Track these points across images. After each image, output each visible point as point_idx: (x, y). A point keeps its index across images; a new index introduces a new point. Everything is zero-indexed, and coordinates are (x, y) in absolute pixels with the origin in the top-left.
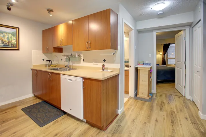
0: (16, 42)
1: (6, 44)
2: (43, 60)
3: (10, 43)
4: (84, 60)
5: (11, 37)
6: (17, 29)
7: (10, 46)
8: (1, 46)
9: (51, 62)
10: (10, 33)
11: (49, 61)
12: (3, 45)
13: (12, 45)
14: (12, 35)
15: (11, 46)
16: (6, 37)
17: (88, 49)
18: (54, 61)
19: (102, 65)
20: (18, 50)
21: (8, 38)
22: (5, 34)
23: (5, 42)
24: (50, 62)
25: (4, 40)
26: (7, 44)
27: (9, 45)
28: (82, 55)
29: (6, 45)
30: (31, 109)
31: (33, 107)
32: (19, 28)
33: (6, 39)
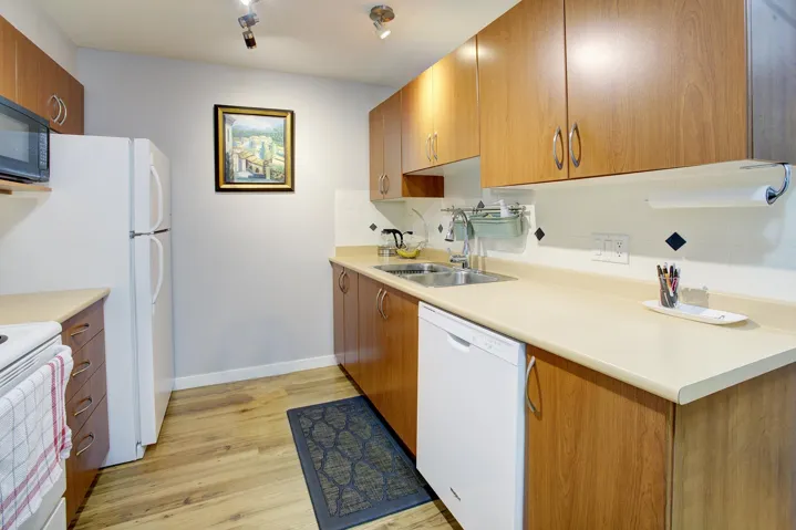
0: (283, 164)
1: (257, 170)
2: (373, 227)
3: (268, 169)
5: (270, 147)
6: (289, 116)
7: (268, 177)
8: (245, 179)
9: (401, 235)
10: (266, 135)
11: (395, 232)
12: (250, 177)
13: (272, 172)
14: (273, 139)
15: (271, 178)
16: (259, 147)
17: (563, 173)
18: (411, 233)
20: (291, 190)
21: (262, 153)
22: (256, 139)
23: (254, 169)
24: (397, 235)
25: (250, 159)
26: (261, 169)
27: (264, 177)
28: (530, 208)
29: (257, 176)
30: (315, 422)
31: (323, 415)
32: (292, 113)
33: (258, 156)
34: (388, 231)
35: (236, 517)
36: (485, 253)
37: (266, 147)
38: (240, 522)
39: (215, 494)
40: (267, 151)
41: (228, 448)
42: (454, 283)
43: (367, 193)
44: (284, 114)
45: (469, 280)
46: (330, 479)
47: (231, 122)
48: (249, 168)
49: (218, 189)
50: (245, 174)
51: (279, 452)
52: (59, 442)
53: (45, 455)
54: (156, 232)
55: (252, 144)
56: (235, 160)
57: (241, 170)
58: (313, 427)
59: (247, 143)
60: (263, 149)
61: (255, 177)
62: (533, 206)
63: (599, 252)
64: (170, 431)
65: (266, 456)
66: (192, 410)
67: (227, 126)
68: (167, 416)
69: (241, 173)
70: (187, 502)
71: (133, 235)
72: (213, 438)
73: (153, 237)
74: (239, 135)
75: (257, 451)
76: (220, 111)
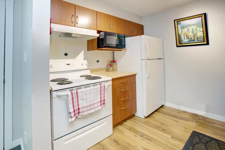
0: (203, 34)
1: (191, 38)
3: (195, 37)
5: (196, 29)
6: (204, 16)
8: (186, 42)
10: (194, 25)
12: (188, 41)
13: (197, 39)
14: (197, 26)
16: (191, 30)
20: (207, 44)
21: (193, 32)
22: (190, 28)
23: (189, 37)
25: (188, 35)
26: (193, 38)
27: (194, 40)
32: (205, 14)
33: (191, 33)
37: (194, 29)
40: (195, 31)
41: (164, 130)
44: (200, 16)
47: (180, 24)
48: (188, 38)
49: (177, 46)
50: (186, 40)
51: (177, 143)
52: (103, 102)
53: (97, 103)
54: (148, 60)
55: (188, 30)
56: (182, 36)
57: (185, 39)
59: (185, 30)
60: (193, 31)
61: (190, 41)
65: (172, 141)
67: (179, 26)
69: (185, 40)
71: (142, 60)
73: (147, 61)
74: (183, 28)
76: (176, 22)
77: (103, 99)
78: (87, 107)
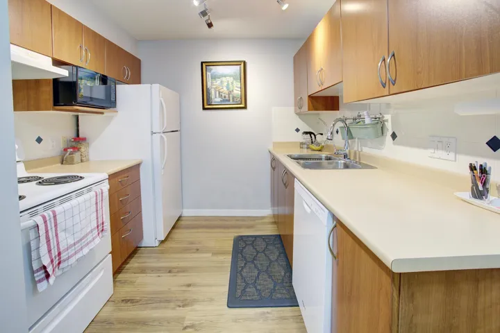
0: (240, 93)
1: (225, 97)
2: (297, 130)
3: (231, 96)
4: (394, 136)
5: (232, 83)
6: (242, 64)
7: (231, 101)
8: (218, 102)
9: (315, 136)
10: (230, 76)
11: (310, 133)
12: (221, 101)
13: (233, 98)
14: (234, 79)
15: (233, 101)
16: (225, 84)
18: (322, 134)
19: (472, 168)
20: (245, 108)
21: (228, 87)
22: (224, 79)
23: (223, 95)
24: (312, 135)
25: (221, 91)
26: (227, 96)
27: (229, 100)
28: (388, 117)
29: (225, 100)
30: (246, 245)
31: (253, 242)
32: (245, 63)
33: (225, 89)
34: (306, 133)
35: (189, 285)
36: (362, 149)
37: (230, 83)
38: (190, 289)
39: (183, 272)
40: (231, 86)
41: (198, 250)
42: (336, 167)
43: (292, 109)
44: (239, 63)
45: (346, 166)
46: (243, 278)
47: (211, 70)
48: (220, 96)
49: (204, 109)
50: (218, 100)
52: (100, 228)
53: (92, 231)
54: (164, 133)
55: (222, 82)
56: (213, 92)
57: (216, 97)
58: (244, 248)
59: (218, 82)
60: (228, 84)
61: (224, 101)
62: (390, 115)
63: (432, 151)
64: (173, 235)
65: (215, 258)
66: (188, 227)
67: (208, 73)
68: (173, 228)
69: (216, 99)
70: (170, 272)
71: (153, 133)
72: (192, 243)
73: (163, 135)
74: (214, 77)
75: (210, 255)
76: (204, 65)
77: (100, 222)
78: (75, 244)
